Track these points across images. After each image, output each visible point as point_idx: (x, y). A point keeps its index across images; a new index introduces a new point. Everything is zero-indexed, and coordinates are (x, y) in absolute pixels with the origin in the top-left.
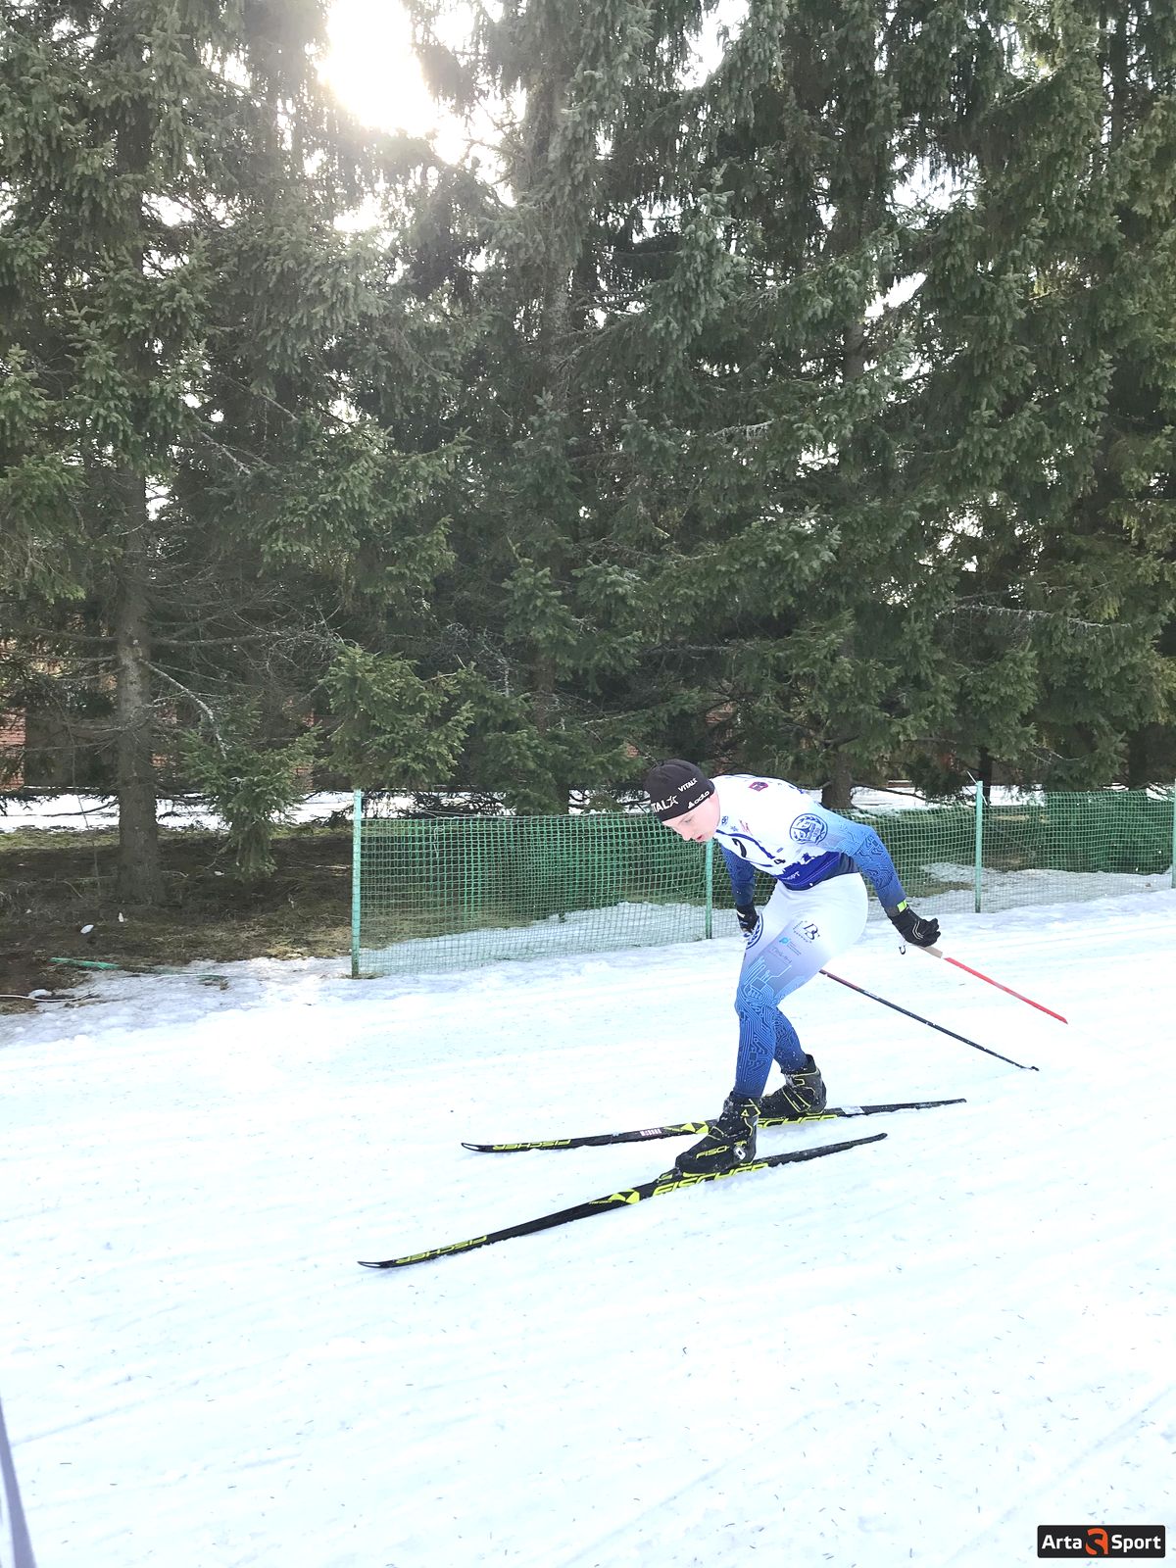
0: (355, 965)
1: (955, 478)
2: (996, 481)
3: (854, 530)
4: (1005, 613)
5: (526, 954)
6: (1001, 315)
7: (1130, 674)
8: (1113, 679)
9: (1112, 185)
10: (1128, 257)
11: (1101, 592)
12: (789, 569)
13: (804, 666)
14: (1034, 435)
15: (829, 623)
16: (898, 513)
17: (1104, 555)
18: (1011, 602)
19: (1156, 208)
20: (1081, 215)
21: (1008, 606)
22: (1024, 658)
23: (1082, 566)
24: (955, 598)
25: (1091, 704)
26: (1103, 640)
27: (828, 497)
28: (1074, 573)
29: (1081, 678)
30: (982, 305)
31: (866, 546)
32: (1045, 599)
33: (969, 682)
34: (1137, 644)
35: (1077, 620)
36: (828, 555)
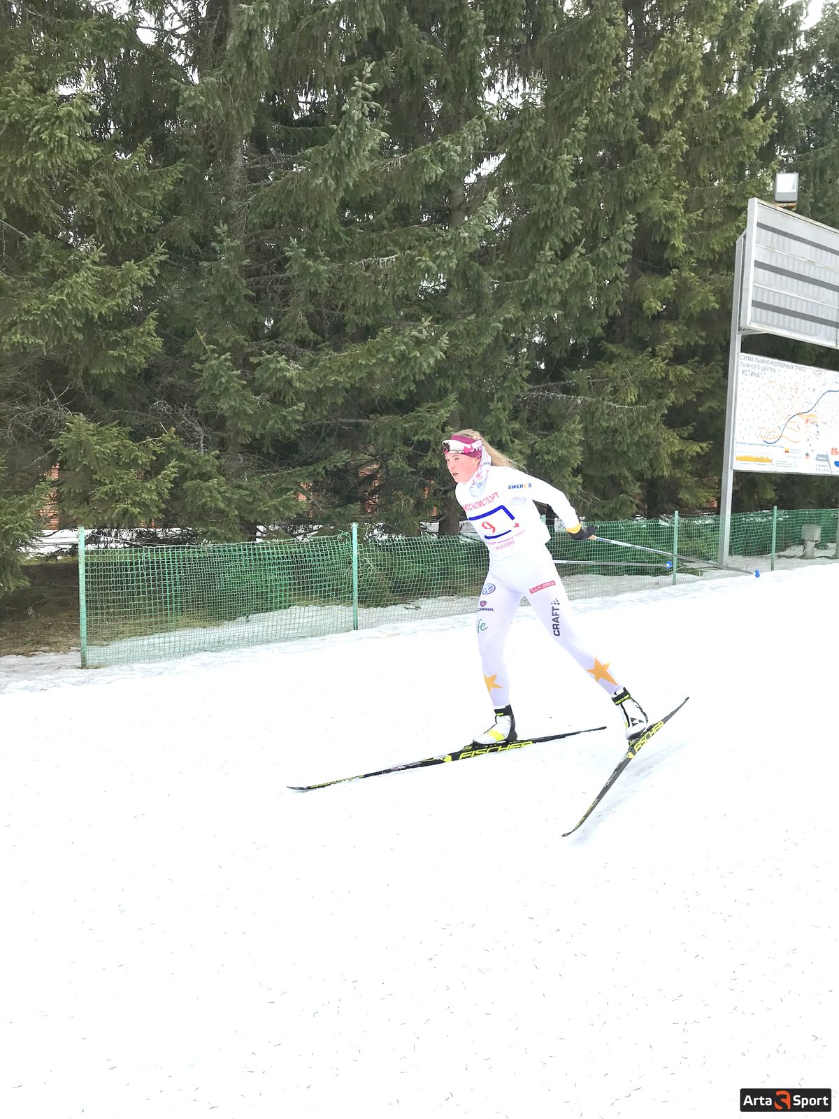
0: (84, 659)
1: (528, 300)
2: (556, 303)
3: (457, 337)
4: (562, 398)
5: (218, 646)
6: (559, 185)
7: (646, 440)
8: (634, 444)
9: (632, 96)
10: (645, 148)
11: (626, 383)
12: (412, 364)
13: (422, 434)
14: (581, 271)
15: (441, 403)
16: (488, 324)
17: (629, 358)
18: (566, 390)
19: (663, 115)
20: (612, 116)
21: (564, 393)
22: (574, 430)
23: (613, 365)
24: (527, 386)
25: (620, 461)
26: (628, 418)
27: (438, 312)
28: (609, 370)
29: (613, 443)
30: (544, 177)
31: (466, 349)
32: (590, 387)
33: (537, 446)
34: (650, 420)
35: (611, 404)
36: (440, 355)
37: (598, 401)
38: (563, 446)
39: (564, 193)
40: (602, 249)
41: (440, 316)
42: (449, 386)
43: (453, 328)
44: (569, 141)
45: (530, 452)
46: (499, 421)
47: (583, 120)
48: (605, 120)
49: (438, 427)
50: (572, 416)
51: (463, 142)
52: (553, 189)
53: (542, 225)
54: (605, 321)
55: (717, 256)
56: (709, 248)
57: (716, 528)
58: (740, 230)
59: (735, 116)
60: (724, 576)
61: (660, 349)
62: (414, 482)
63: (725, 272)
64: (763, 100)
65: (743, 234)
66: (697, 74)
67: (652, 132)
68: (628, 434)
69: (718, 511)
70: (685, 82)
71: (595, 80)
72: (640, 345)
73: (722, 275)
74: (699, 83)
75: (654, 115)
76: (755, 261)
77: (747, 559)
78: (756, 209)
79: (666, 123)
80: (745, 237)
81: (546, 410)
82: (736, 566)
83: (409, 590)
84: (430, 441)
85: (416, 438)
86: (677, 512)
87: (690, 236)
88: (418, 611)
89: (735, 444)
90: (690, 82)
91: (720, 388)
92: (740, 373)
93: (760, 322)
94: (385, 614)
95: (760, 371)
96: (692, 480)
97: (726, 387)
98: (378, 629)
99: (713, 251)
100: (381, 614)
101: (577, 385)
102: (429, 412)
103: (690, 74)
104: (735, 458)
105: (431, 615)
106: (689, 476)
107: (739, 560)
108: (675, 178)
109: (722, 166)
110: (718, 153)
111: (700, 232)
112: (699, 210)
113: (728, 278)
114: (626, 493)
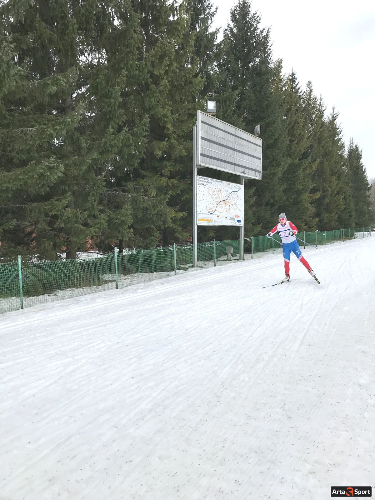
1: (103, 150)
2: (116, 152)
3: (69, 166)
4: (122, 194)
6: (115, 100)
7: (160, 213)
8: (155, 214)
9: (146, 64)
10: (153, 86)
11: (151, 188)
12: (46, 178)
13: (54, 212)
14: (127, 138)
15: (63, 197)
16: (84, 160)
17: (151, 177)
18: (124, 191)
19: (160, 73)
20: (137, 72)
21: (123, 192)
22: (128, 208)
23: (145, 180)
24: (105, 189)
25: (150, 222)
26: (152, 203)
27: (60, 155)
28: (142, 182)
29: (146, 214)
30: (108, 96)
31: (74, 172)
32: (135, 190)
33: (111, 216)
34: (161, 204)
35: (144, 197)
36: (60, 174)
37: (138, 196)
38: (123, 216)
39: (117, 103)
40: (135, 129)
41: (61, 156)
42: (67, 188)
43: (67, 162)
44: (119, 80)
45: (108, 219)
46: (93, 205)
47: (125, 72)
48: (135, 74)
49: (62, 208)
50: (127, 202)
51: (68, 76)
52: (112, 102)
53: (108, 117)
54: (138, 161)
55: (186, 134)
56: (182, 130)
57: (192, 250)
58: (194, 124)
59: (190, 77)
60: (196, 270)
61: (164, 172)
62: (52, 234)
63: (189, 141)
64: (201, 71)
65: (195, 125)
66: (173, 57)
67: (156, 80)
68: (152, 210)
69: (192, 243)
70: (168, 60)
71: (129, 56)
72: (156, 171)
73: (188, 142)
74: (174, 61)
75: (156, 72)
76: (201, 137)
77: (205, 262)
78: (200, 115)
79: (161, 76)
80: (196, 126)
81: (115, 200)
82: (201, 265)
83: (50, 287)
84: (58, 215)
85: (51, 213)
86: (175, 244)
87: (174, 125)
88: (55, 297)
89: (197, 214)
90: (170, 60)
91: (190, 190)
92: (198, 184)
93: (204, 163)
94: (38, 299)
95: (206, 183)
96: (180, 229)
97: (192, 190)
98: (34, 307)
99: (184, 131)
100: (36, 300)
101: (129, 189)
102: (57, 201)
103: (170, 57)
104: (197, 219)
105: (62, 298)
106: (179, 227)
107: (202, 263)
108: (166, 100)
109: (185, 96)
110: (184, 91)
111: (178, 124)
112: (177, 114)
113: (191, 144)
114: (153, 236)
